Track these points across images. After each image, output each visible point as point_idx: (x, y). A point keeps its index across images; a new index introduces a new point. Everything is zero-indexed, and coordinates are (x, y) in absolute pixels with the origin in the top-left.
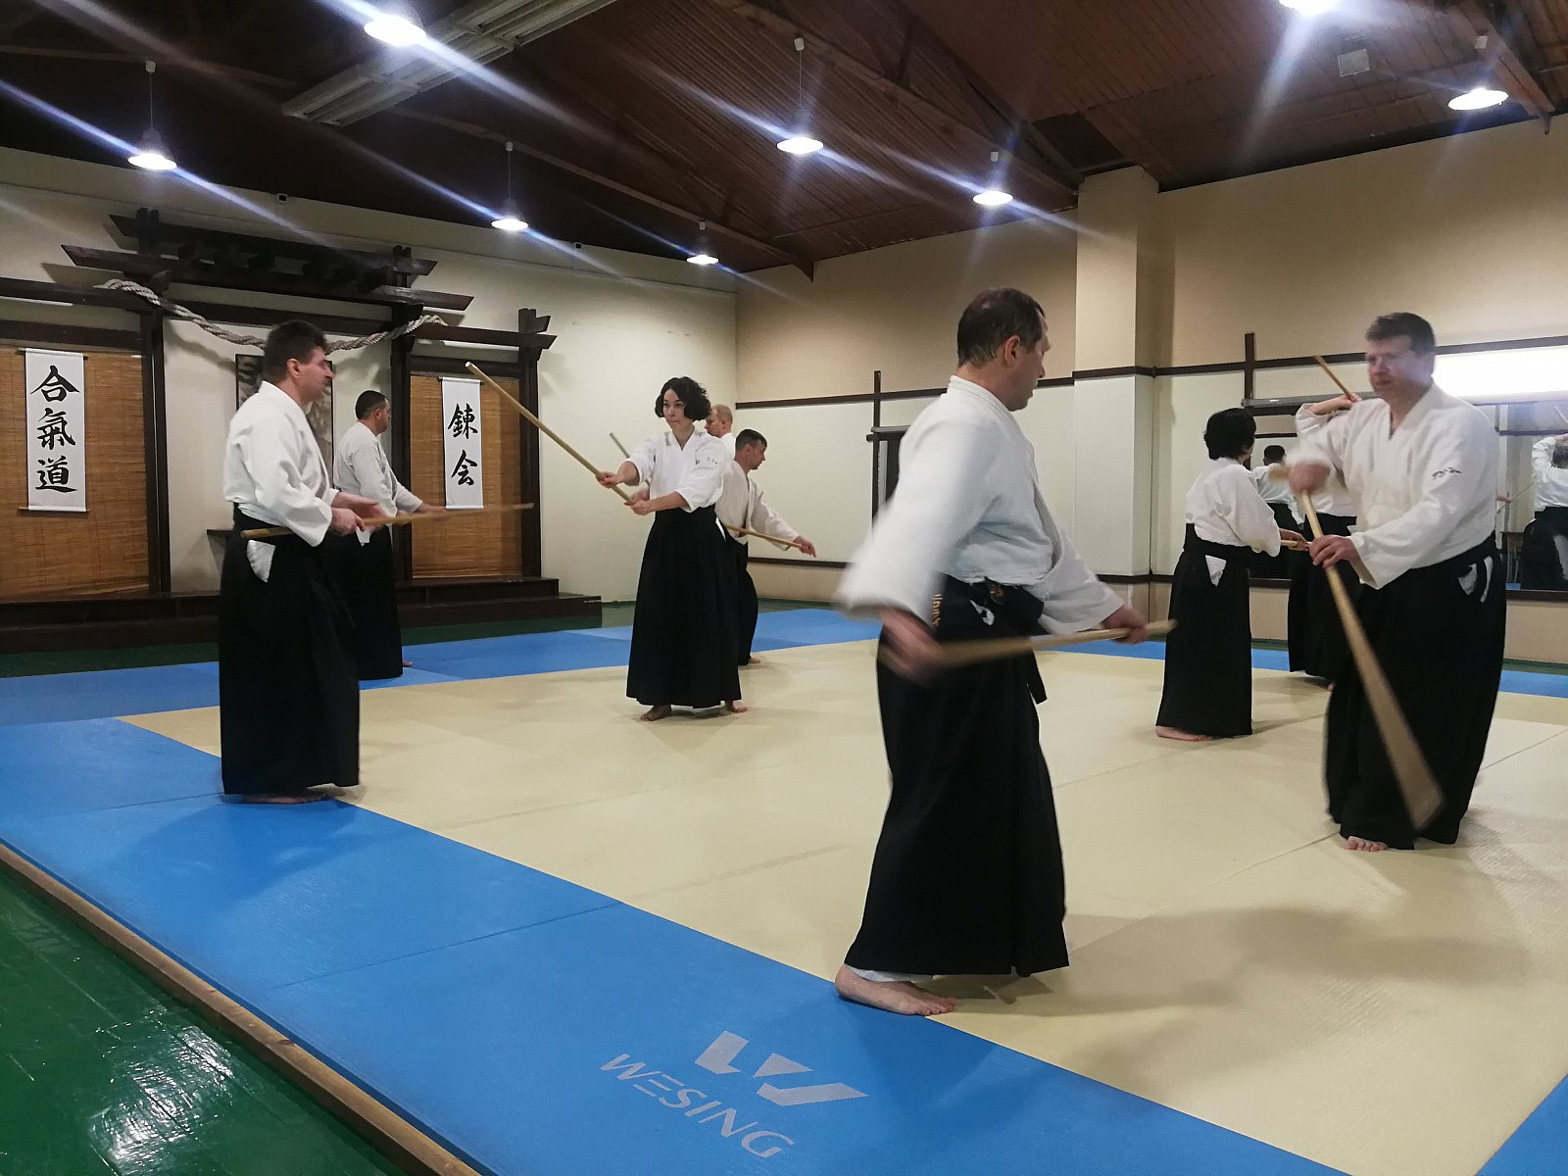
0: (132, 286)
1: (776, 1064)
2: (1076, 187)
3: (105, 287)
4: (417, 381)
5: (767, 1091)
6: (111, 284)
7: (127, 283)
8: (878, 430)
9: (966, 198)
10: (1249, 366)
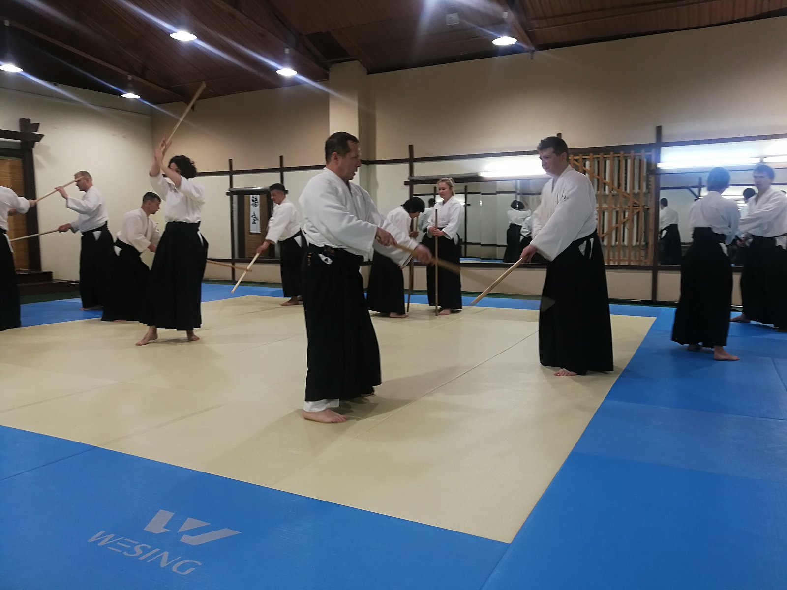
1: (191, 523)
2: (328, 69)
5: (186, 539)
8: (232, 190)
9: (272, 72)
10: (411, 160)
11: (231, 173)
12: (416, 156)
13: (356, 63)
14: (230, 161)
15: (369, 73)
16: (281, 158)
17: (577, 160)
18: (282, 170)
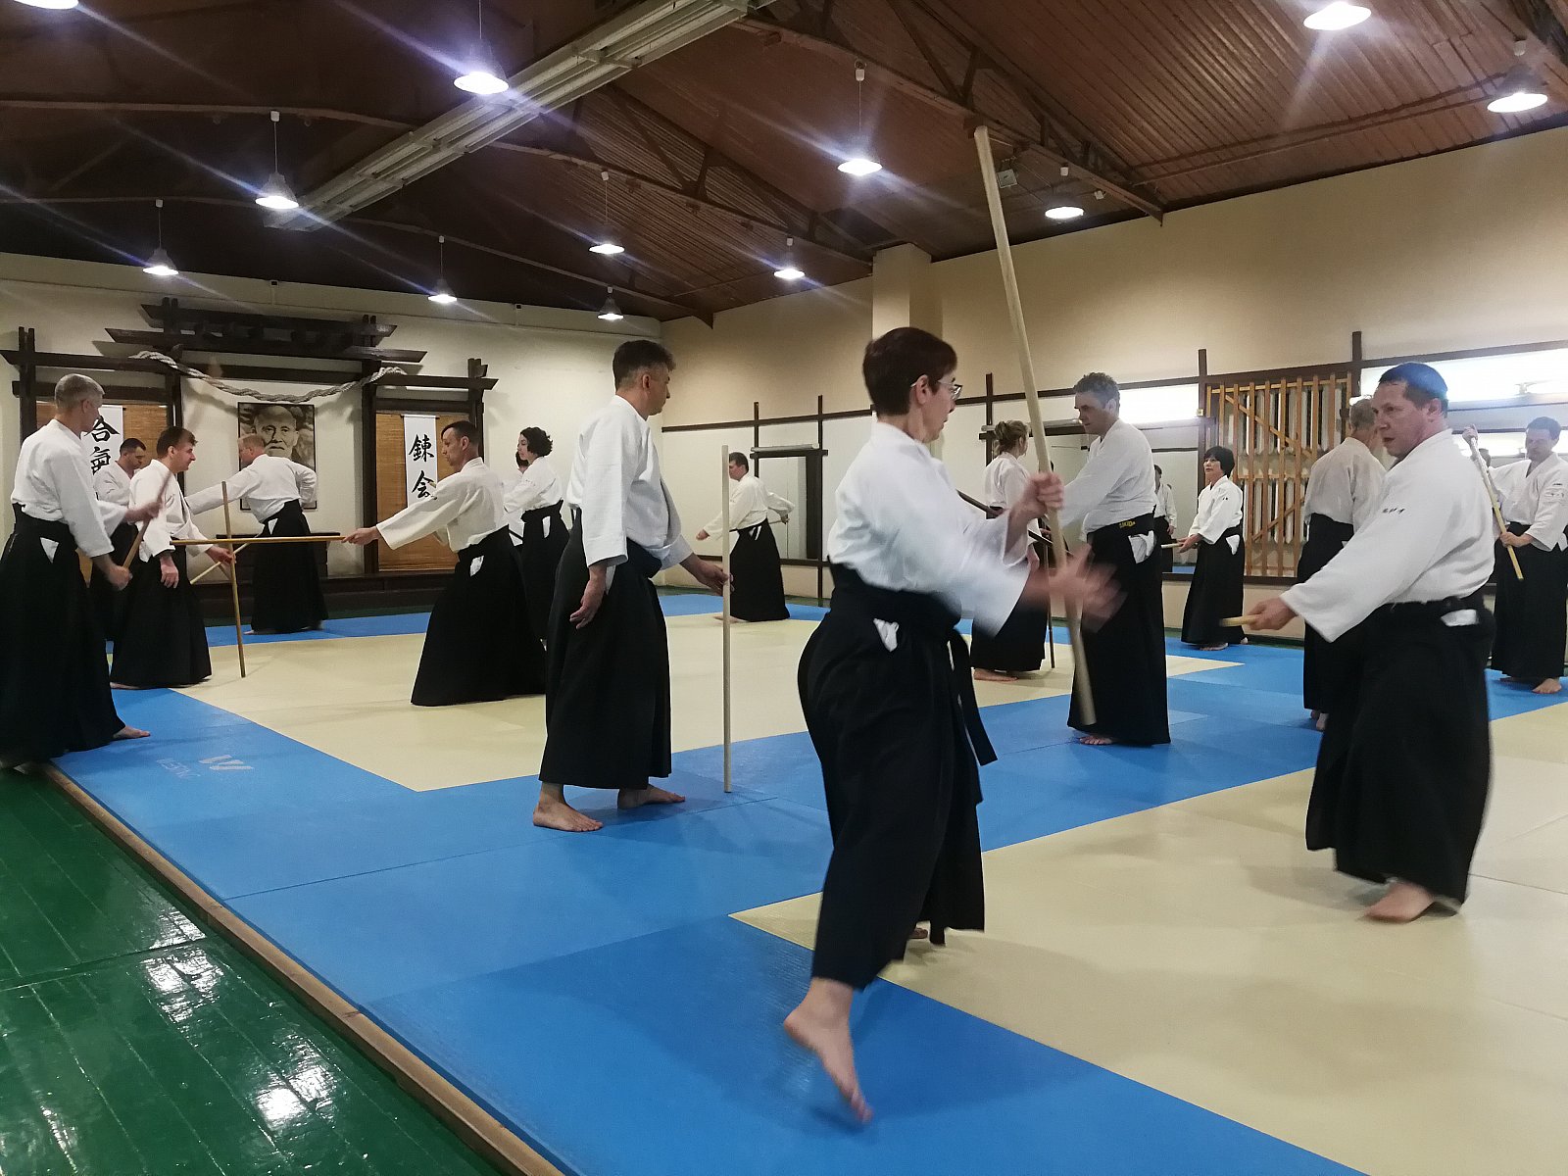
0: (157, 356)
2: (870, 259)
3: (138, 357)
4: (382, 419)
6: (142, 355)
7: (153, 353)
8: (757, 449)
10: (990, 399)
11: (757, 423)
12: (995, 393)
13: (908, 248)
14: (756, 404)
15: (934, 260)
16: (820, 398)
17: (1231, 394)
18: (820, 418)
